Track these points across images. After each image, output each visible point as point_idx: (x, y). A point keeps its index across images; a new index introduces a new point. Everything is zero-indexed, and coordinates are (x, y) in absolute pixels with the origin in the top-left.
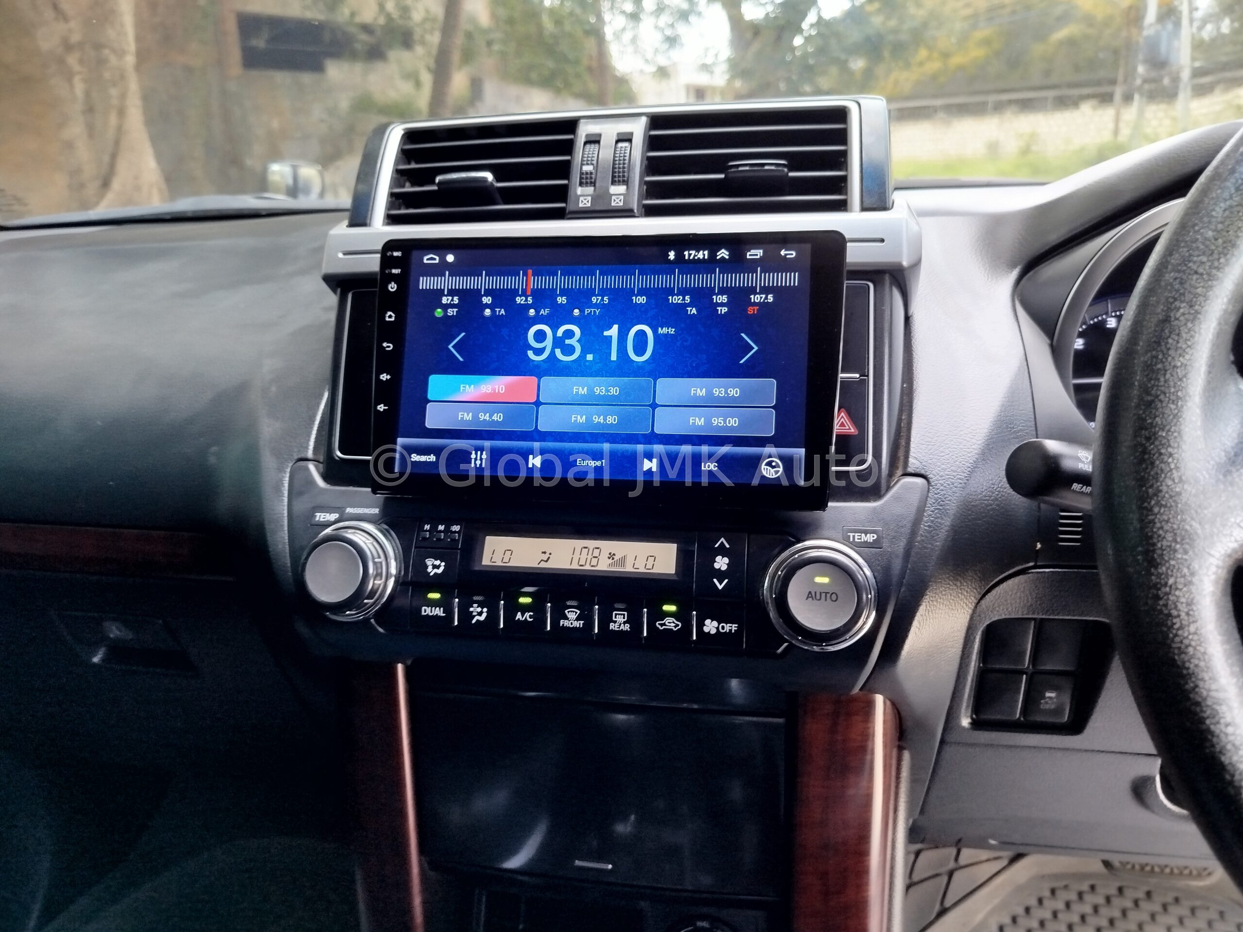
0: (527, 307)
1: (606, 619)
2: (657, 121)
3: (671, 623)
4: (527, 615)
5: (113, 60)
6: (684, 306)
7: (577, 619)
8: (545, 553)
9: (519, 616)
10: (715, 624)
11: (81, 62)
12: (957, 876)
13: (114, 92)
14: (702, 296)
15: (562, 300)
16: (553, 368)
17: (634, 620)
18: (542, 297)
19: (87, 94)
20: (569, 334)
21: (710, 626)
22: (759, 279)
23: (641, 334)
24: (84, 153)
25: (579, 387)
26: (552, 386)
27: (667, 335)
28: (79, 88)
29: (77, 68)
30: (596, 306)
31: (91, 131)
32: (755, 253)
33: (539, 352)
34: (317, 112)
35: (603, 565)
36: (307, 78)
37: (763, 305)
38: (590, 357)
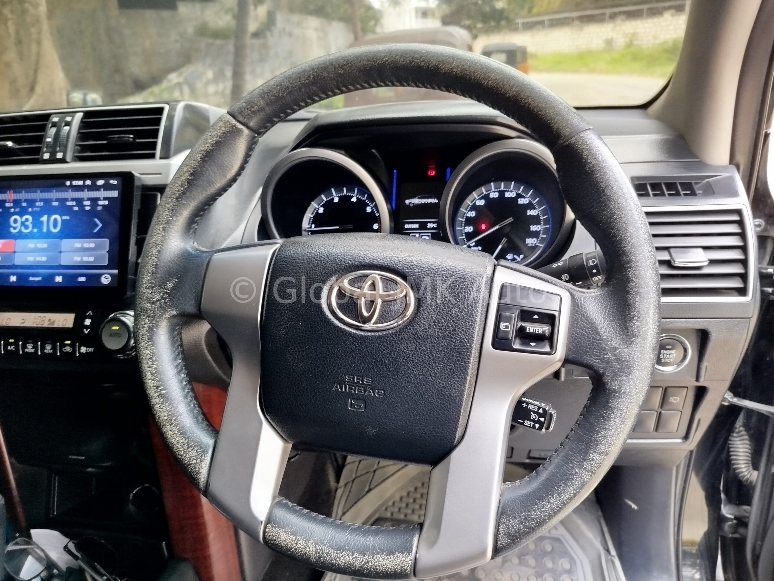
0: (11, 208)
1: (43, 348)
2: (87, 114)
3: (68, 349)
4: (13, 347)
5: (31, 10)
6: (72, 206)
7: (32, 348)
8: (23, 319)
9: (9, 348)
10: (85, 348)
11: (12, 12)
12: (377, 472)
13: (33, 30)
14: (79, 201)
15: (24, 204)
16: (20, 236)
17: (54, 348)
18: (17, 203)
19: (17, 32)
20: (27, 220)
21: (83, 350)
22: (102, 194)
23: (55, 220)
24: (17, 69)
25: (31, 244)
26: (20, 244)
27: (66, 220)
28: (12, 28)
29: (9, 16)
30: (38, 207)
31: (20, 54)
32: (101, 182)
33: (15, 228)
34: (174, 36)
35: (46, 325)
36: (166, 14)
37: (103, 206)
38: (35, 230)
